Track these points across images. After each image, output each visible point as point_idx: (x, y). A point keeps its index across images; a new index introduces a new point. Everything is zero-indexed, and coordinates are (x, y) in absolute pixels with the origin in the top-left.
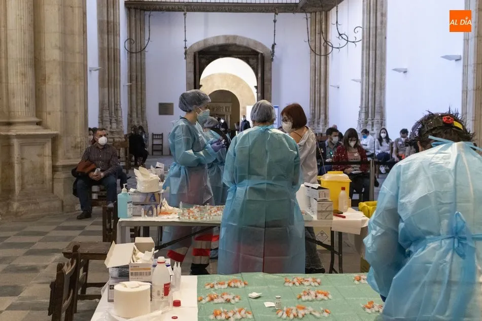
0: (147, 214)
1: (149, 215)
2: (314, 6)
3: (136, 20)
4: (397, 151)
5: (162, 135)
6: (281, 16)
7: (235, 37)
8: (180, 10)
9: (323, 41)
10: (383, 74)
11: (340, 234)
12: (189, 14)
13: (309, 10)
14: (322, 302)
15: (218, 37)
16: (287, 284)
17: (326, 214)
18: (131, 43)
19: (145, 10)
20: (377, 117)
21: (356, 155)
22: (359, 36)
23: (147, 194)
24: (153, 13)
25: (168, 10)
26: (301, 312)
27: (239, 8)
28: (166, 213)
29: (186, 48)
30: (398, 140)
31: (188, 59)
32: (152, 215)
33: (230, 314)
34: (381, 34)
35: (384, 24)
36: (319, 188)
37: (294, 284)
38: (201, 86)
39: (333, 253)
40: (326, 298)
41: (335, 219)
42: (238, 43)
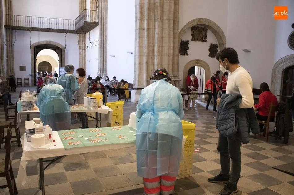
0: (29, 109)
1: (30, 110)
2: (81, 31)
3: (9, 33)
4: (112, 85)
5: (21, 79)
6: (68, 35)
7: (50, 41)
8: (28, 30)
9: (84, 44)
10: (106, 57)
11: (100, 114)
12: (32, 32)
13: (79, 33)
14: (104, 137)
15: (43, 41)
16: (90, 132)
17: (96, 107)
18: (7, 42)
19: (13, 29)
20: (104, 72)
21: (100, 86)
22: (98, 43)
23: (28, 102)
24: (16, 31)
25: (23, 30)
26: (99, 141)
27: (51, 31)
28: (35, 109)
29: (30, 45)
30: (112, 81)
31: (31, 49)
32: (31, 110)
33: (75, 143)
34: (105, 43)
35: (106, 39)
36: (93, 98)
37: (93, 131)
38: (37, 60)
39: (97, 120)
40: (105, 135)
41: (99, 109)
42: (51, 44)
